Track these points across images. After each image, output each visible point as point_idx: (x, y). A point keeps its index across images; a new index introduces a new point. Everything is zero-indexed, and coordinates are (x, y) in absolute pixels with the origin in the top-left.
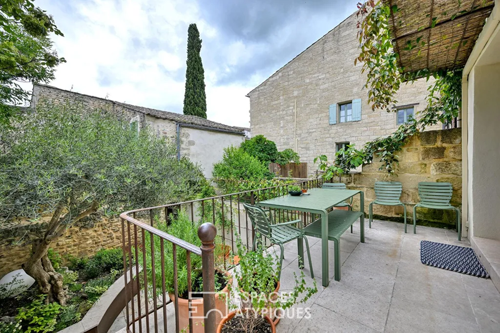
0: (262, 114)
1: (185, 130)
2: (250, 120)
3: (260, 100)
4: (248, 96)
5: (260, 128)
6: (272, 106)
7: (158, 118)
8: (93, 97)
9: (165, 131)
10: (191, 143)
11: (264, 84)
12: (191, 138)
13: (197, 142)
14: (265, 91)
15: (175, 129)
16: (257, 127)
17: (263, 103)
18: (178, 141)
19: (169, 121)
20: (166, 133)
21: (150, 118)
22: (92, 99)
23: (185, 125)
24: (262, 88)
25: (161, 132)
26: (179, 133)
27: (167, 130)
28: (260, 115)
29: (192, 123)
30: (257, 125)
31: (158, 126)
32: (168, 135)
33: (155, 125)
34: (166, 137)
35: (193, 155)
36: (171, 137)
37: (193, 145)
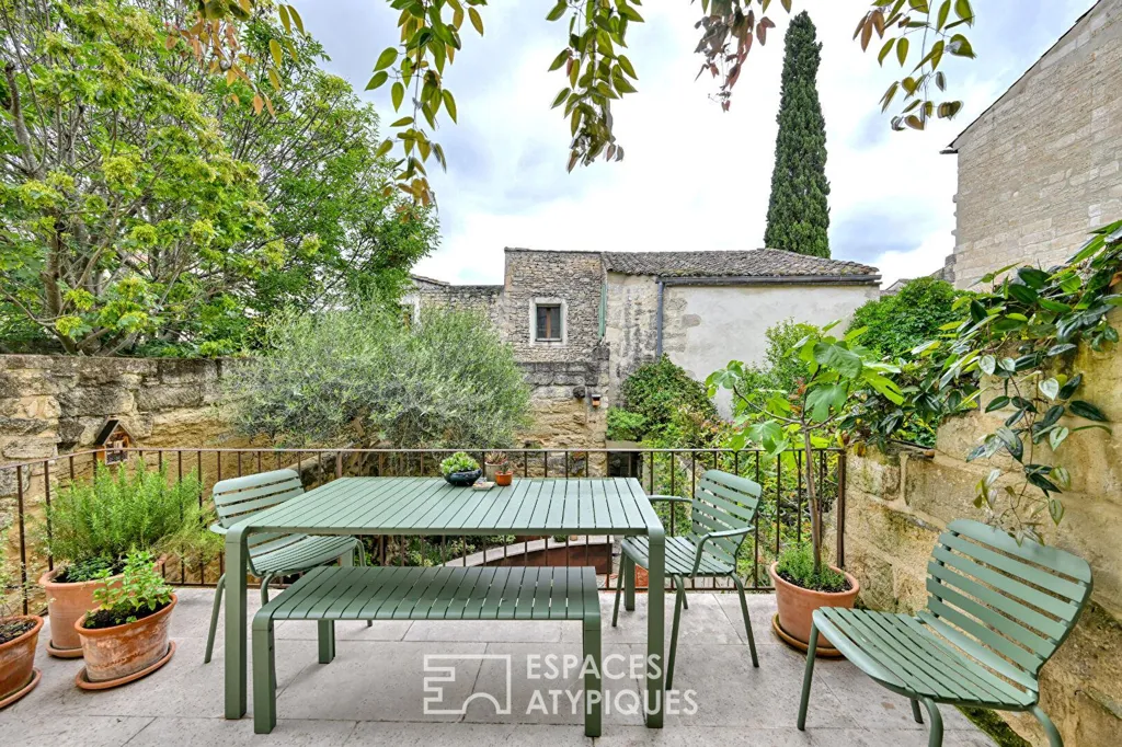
0: (1004, 196)
1: (674, 294)
2: (954, 227)
3: (999, 150)
4: (952, 150)
5: (994, 245)
6: (1050, 159)
7: (629, 275)
8: (571, 252)
9: (639, 301)
10: (691, 321)
11: (1019, 87)
12: (690, 310)
13: (704, 318)
14: (1020, 111)
15: (655, 293)
16: (979, 245)
17: (1009, 157)
18: (661, 318)
19: (647, 278)
20: (640, 304)
21: (614, 278)
22: (571, 255)
23: (677, 281)
24: (1009, 104)
25: (633, 302)
26: (662, 301)
27: (643, 298)
28: (997, 202)
29: (698, 275)
30: (982, 237)
31: (628, 291)
32: (643, 308)
33: (625, 290)
34: (639, 312)
35: (694, 350)
36: (650, 311)
37: (693, 325)
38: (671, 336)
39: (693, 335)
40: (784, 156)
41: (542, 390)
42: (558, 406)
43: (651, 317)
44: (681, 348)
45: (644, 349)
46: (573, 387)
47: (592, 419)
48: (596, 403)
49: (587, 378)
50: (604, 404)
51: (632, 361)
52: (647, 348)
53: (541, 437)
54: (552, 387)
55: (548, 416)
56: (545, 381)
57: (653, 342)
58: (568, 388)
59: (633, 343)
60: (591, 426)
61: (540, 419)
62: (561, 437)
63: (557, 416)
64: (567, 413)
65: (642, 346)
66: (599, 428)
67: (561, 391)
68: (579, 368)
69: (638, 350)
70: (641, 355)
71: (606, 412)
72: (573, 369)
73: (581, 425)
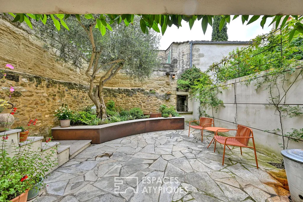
1: (196, 47)
9: (183, 51)
10: (201, 55)
12: (201, 52)
13: (205, 55)
15: (189, 48)
18: (191, 55)
19: (186, 44)
20: (183, 53)
21: (175, 45)
23: (196, 42)
25: (181, 52)
26: (191, 50)
27: (185, 50)
29: (202, 41)
31: (179, 49)
32: (185, 53)
33: (178, 49)
34: (183, 55)
35: (202, 64)
36: (187, 54)
37: (202, 57)
38: (195, 60)
39: (202, 60)
40: (215, 28)
41: (155, 72)
42: (161, 78)
43: (188, 56)
44: (198, 64)
45: (185, 66)
46: (165, 72)
47: (172, 83)
48: (173, 77)
49: (170, 69)
50: (176, 78)
51: (181, 71)
52: (186, 66)
53: (155, 88)
54: (159, 72)
55: (157, 81)
56: (156, 69)
57: (188, 63)
58: (164, 72)
59: (181, 65)
60: (172, 85)
61: (154, 82)
62: (161, 89)
63: (160, 81)
64: (163, 80)
65: (184, 66)
66: (174, 86)
67: (162, 73)
68: (167, 66)
69: (183, 67)
70: (184, 69)
71: (177, 80)
72: (165, 66)
73: (169, 85)
